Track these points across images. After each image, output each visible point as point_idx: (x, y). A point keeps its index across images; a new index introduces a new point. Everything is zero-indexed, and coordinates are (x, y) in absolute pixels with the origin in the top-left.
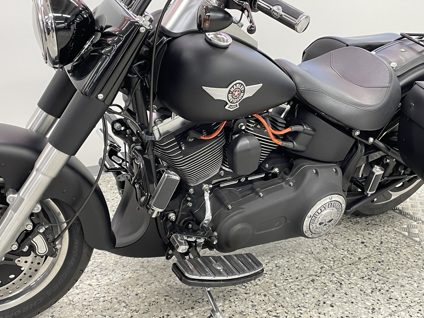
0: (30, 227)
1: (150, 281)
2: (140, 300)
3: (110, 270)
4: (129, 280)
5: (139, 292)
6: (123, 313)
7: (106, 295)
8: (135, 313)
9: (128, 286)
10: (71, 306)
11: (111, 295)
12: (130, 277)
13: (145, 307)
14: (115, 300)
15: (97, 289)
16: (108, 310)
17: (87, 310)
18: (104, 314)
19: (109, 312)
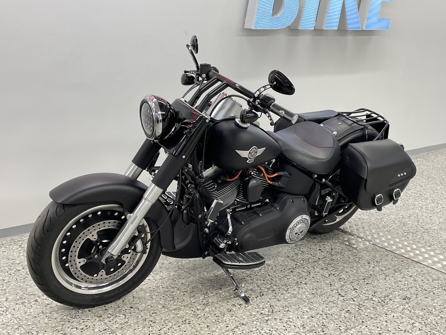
0: (137, 234)
1: (188, 276)
2: (186, 286)
3: (159, 271)
4: (174, 276)
5: (183, 282)
6: (178, 293)
7: (162, 284)
8: (185, 293)
9: (174, 279)
10: (142, 291)
11: (165, 284)
12: (174, 275)
13: (191, 290)
14: (170, 287)
15: (155, 282)
16: (167, 292)
17: (154, 293)
18: (166, 294)
19: (169, 293)
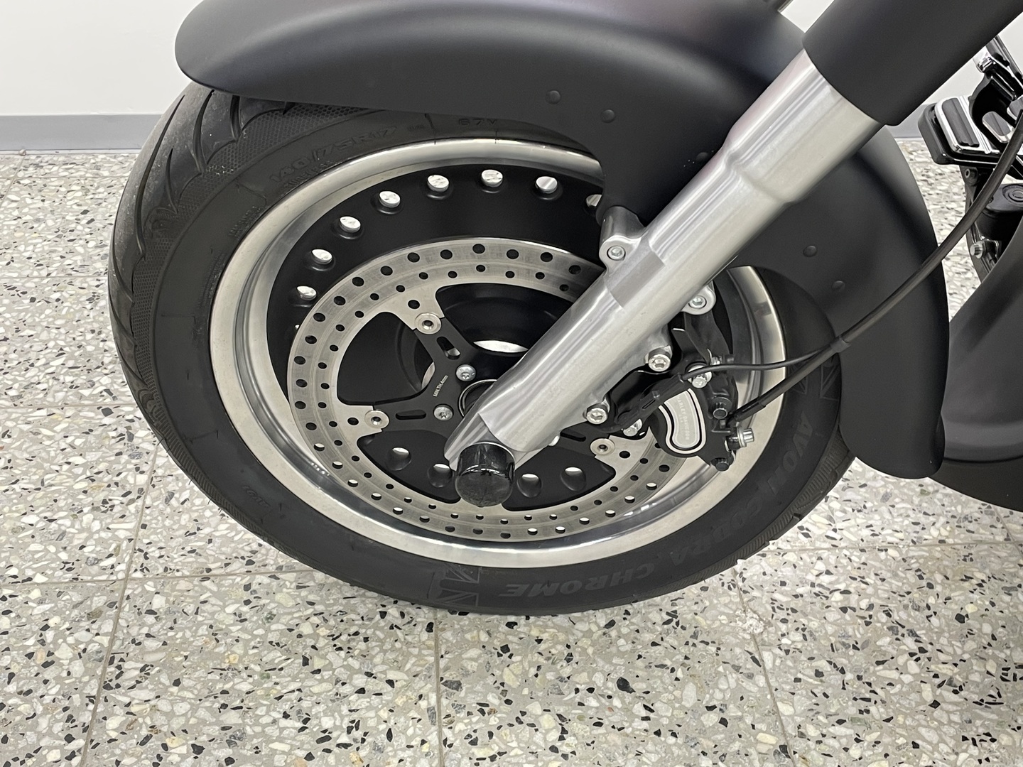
0: (661, 363)
1: (1015, 575)
2: (971, 645)
3: (876, 494)
4: (937, 552)
5: (970, 609)
6: (907, 678)
7: (853, 586)
8: (946, 693)
9: (932, 573)
10: (734, 593)
11: (870, 590)
12: (942, 542)
13: (988, 680)
14: (884, 618)
15: (825, 555)
16: (855, 647)
17: (783, 627)
18: (842, 661)
19: (858, 658)
